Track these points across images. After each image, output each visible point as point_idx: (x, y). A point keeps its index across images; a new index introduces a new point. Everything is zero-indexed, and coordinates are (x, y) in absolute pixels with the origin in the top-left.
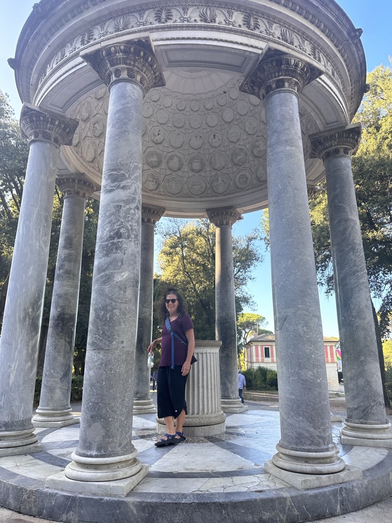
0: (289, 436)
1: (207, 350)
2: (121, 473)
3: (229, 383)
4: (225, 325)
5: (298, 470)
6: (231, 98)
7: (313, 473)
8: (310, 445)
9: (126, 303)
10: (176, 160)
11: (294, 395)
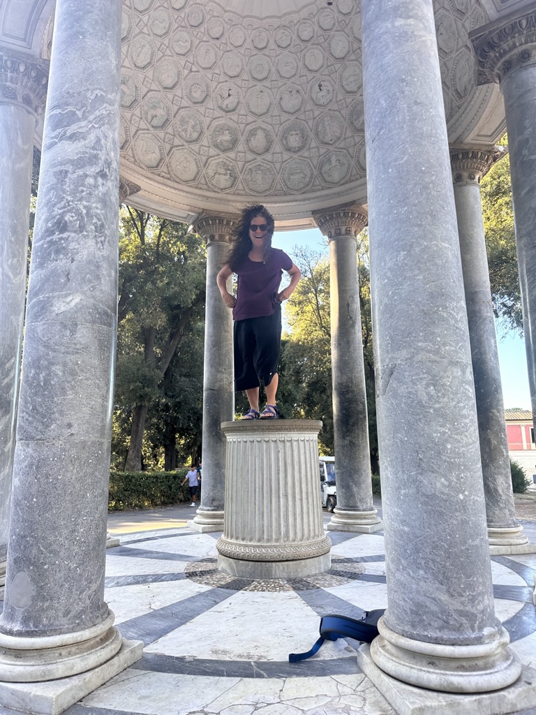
0: (398, 605)
1: (292, 435)
2: (59, 668)
3: (356, 486)
4: (347, 396)
5: (413, 680)
6: (341, 12)
7: (442, 689)
8: (441, 629)
9: (77, 353)
10: (260, 135)
11: (408, 525)
